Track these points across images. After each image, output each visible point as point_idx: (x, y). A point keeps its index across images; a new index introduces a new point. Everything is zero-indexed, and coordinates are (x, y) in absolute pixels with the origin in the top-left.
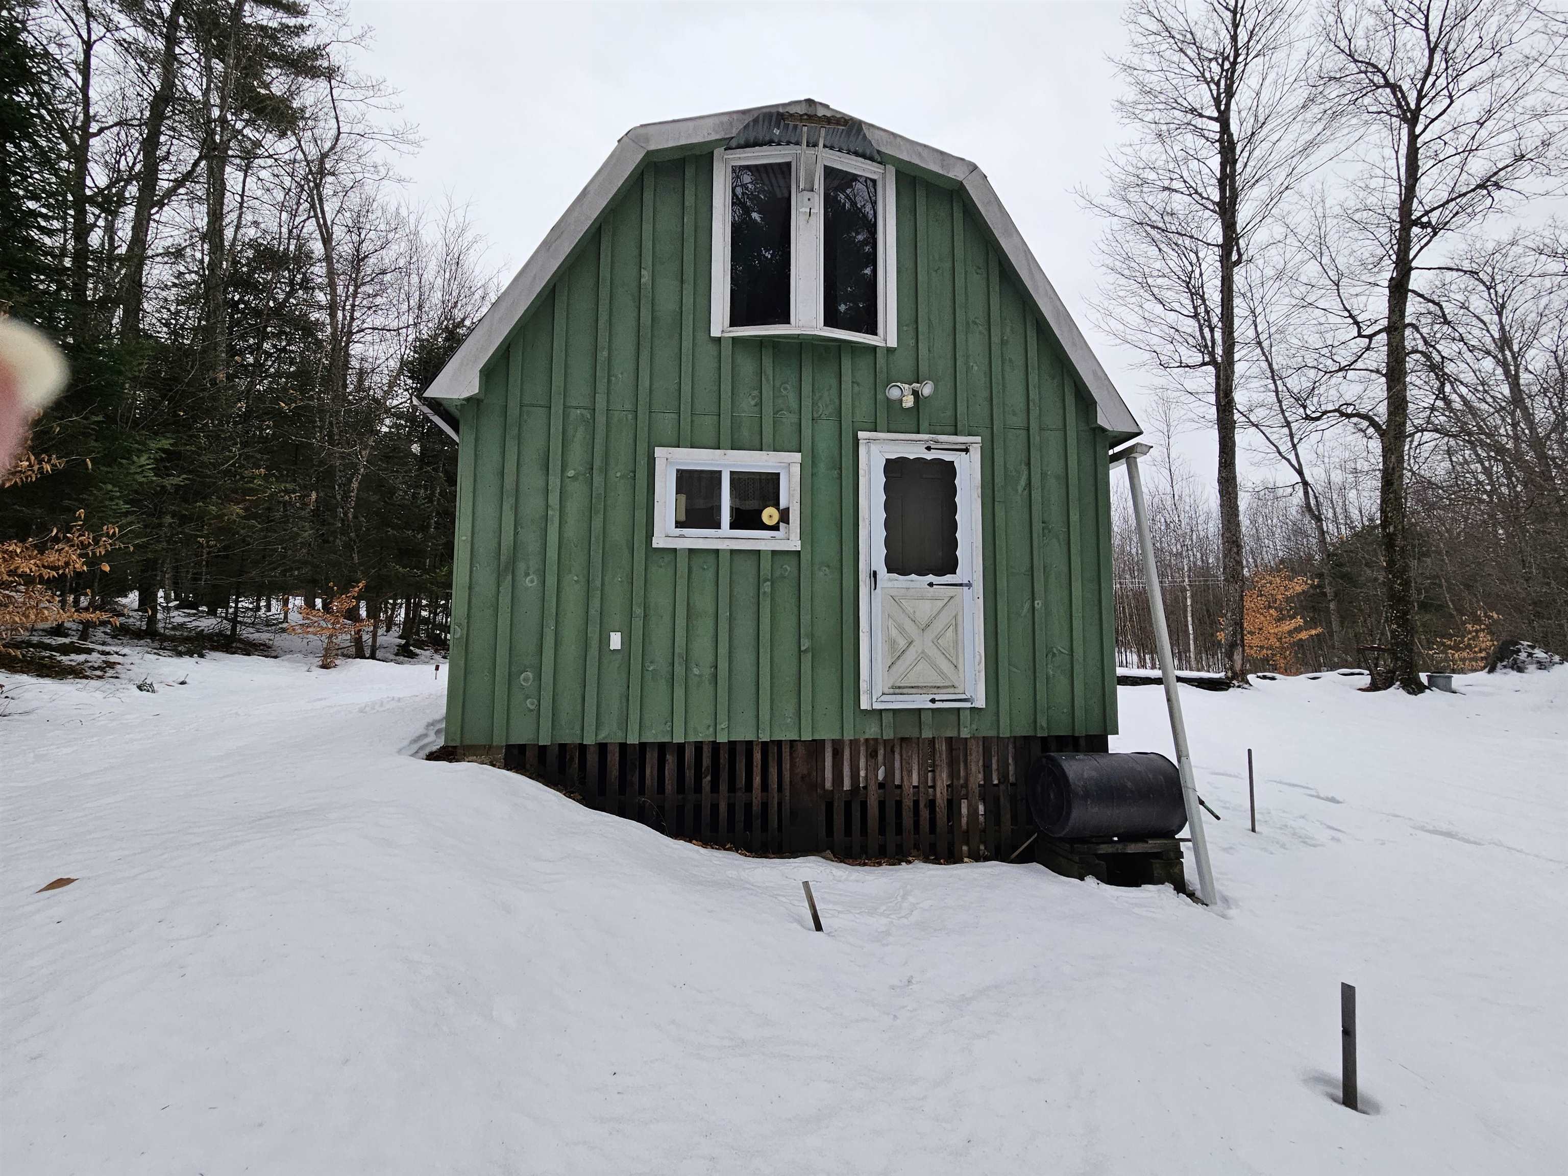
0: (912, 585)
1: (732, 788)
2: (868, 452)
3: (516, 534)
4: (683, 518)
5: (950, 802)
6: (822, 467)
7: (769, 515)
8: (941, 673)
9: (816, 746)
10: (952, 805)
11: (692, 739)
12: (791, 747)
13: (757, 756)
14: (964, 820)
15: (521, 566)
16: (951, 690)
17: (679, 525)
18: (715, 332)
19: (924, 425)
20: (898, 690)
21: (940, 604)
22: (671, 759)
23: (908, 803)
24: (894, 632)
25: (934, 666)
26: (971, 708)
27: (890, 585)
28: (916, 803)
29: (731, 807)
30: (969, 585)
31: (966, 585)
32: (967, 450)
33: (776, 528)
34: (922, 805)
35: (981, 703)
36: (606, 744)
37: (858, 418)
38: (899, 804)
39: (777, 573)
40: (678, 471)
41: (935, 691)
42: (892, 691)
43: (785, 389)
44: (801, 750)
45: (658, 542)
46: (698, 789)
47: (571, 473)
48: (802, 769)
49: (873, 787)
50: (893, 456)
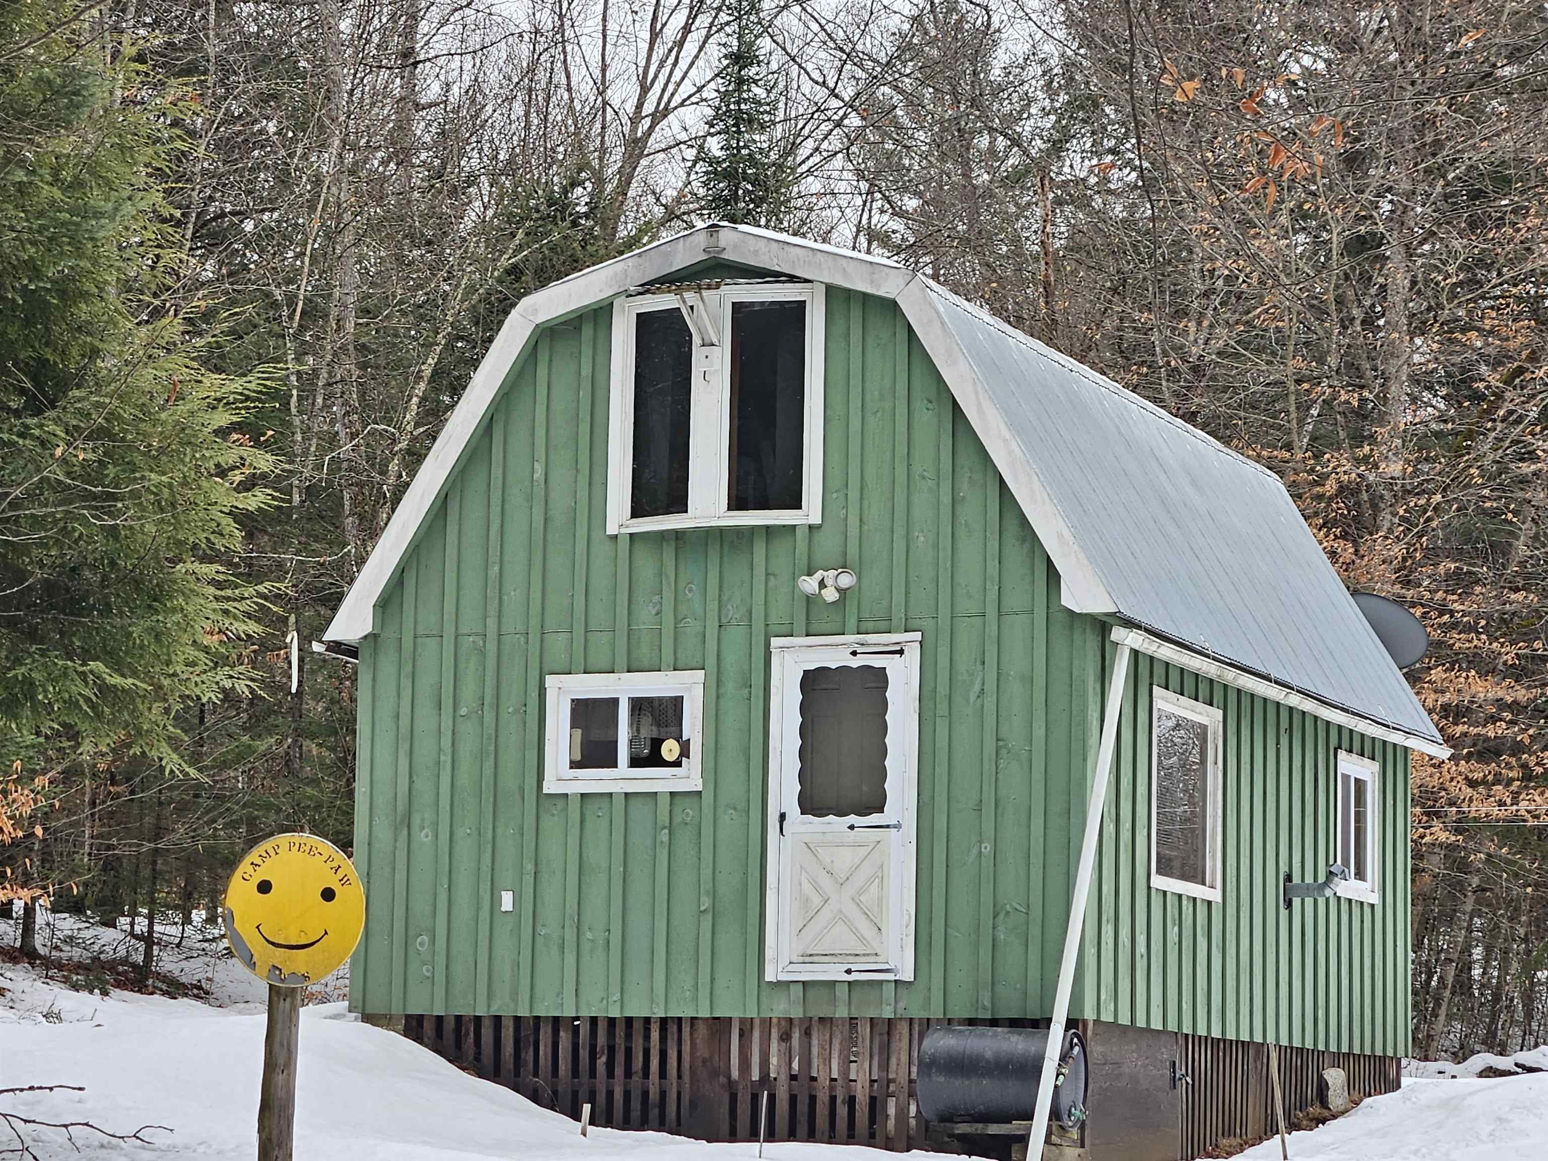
0: (827, 828)
1: (628, 1073)
2: (782, 666)
3: (411, 781)
4: (578, 757)
5: (873, 1100)
6: (730, 686)
7: (670, 749)
8: (861, 939)
9: (720, 1025)
10: (875, 1105)
11: (585, 1013)
12: (692, 1026)
13: (655, 1035)
14: (891, 1123)
15: (416, 820)
16: (872, 959)
17: (574, 765)
18: (611, 530)
19: (852, 622)
20: (809, 958)
21: (863, 851)
22: (565, 1037)
23: (823, 1097)
24: (807, 887)
25: (855, 931)
26: (896, 981)
27: (803, 829)
28: (833, 1099)
29: (627, 1095)
30: (898, 826)
31: (895, 827)
32: (901, 652)
33: (677, 764)
34: (839, 1101)
35: (908, 976)
36: (500, 1017)
37: (773, 620)
38: (813, 1099)
39: (678, 819)
40: (573, 700)
41: (852, 959)
42: (801, 959)
43: (691, 590)
44: (702, 1030)
45: (549, 787)
46: (593, 1073)
47: (463, 711)
48: (703, 1051)
49: (783, 1079)
50: (812, 667)
